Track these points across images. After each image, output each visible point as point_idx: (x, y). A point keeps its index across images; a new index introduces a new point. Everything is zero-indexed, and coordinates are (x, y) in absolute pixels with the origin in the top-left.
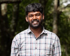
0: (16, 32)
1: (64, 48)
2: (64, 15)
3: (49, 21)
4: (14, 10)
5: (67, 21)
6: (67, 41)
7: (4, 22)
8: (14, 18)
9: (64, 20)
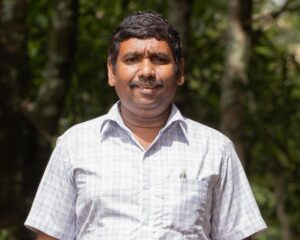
0: (66, 116)
1: (272, 189)
2: (271, 47)
3: (207, 73)
4: (57, 24)
5: (285, 70)
6: (283, 159)
7: (14, 73)
8: (54, 57)
9: (272, 66)
